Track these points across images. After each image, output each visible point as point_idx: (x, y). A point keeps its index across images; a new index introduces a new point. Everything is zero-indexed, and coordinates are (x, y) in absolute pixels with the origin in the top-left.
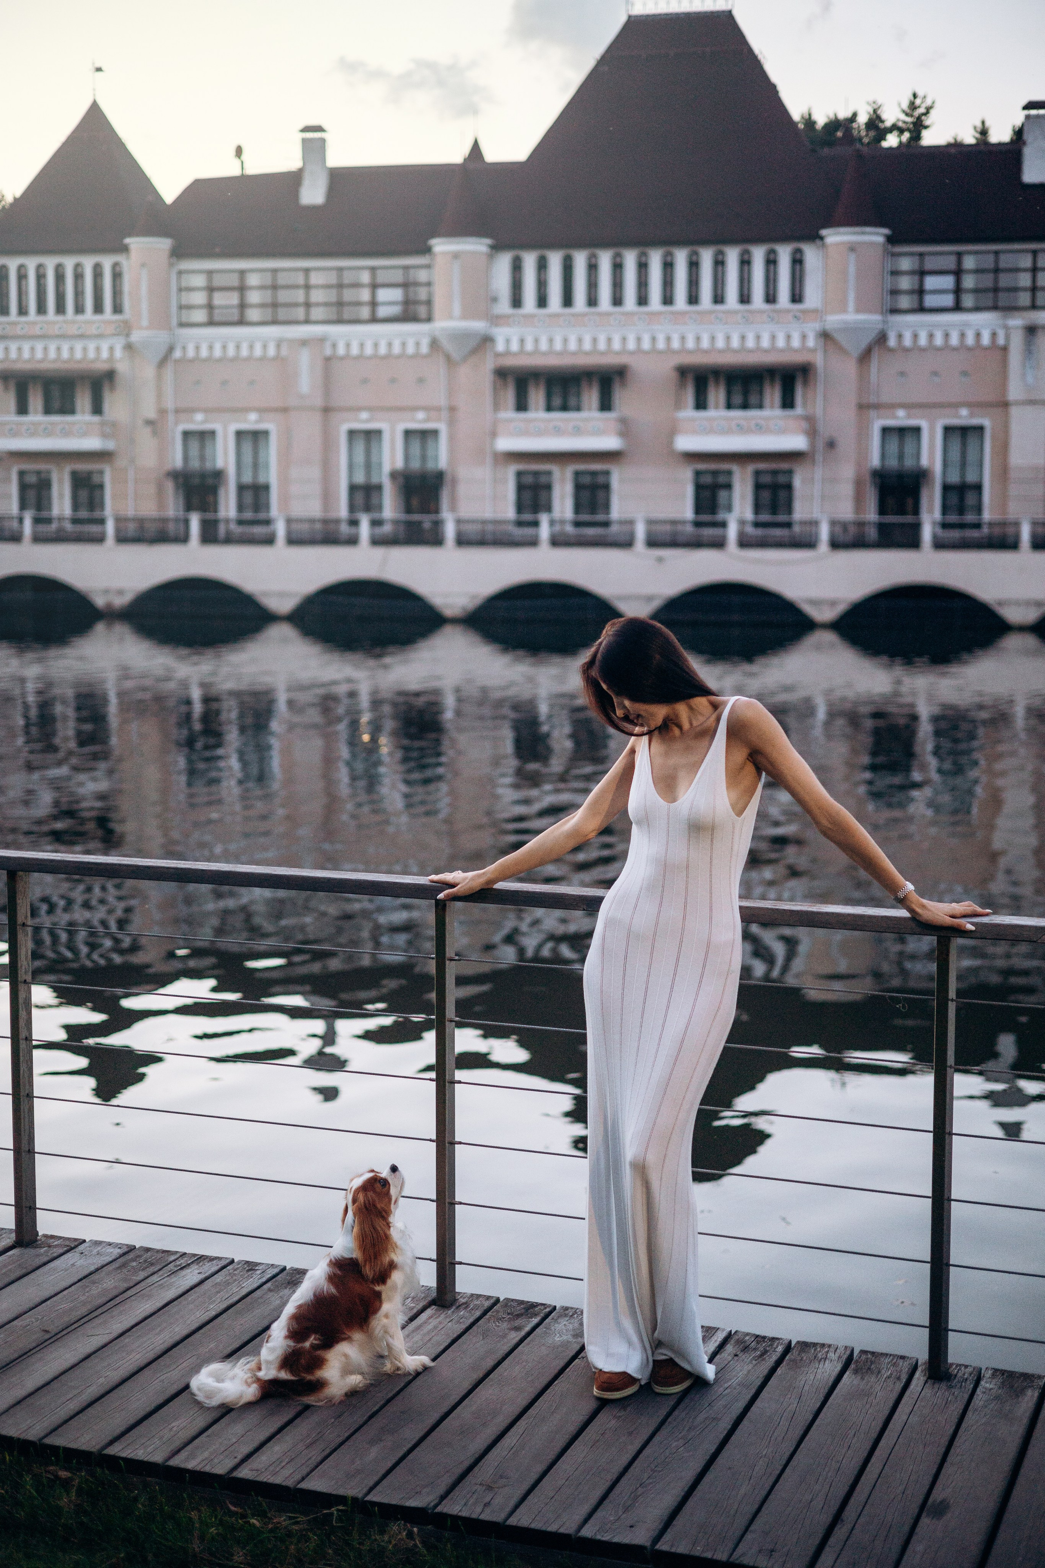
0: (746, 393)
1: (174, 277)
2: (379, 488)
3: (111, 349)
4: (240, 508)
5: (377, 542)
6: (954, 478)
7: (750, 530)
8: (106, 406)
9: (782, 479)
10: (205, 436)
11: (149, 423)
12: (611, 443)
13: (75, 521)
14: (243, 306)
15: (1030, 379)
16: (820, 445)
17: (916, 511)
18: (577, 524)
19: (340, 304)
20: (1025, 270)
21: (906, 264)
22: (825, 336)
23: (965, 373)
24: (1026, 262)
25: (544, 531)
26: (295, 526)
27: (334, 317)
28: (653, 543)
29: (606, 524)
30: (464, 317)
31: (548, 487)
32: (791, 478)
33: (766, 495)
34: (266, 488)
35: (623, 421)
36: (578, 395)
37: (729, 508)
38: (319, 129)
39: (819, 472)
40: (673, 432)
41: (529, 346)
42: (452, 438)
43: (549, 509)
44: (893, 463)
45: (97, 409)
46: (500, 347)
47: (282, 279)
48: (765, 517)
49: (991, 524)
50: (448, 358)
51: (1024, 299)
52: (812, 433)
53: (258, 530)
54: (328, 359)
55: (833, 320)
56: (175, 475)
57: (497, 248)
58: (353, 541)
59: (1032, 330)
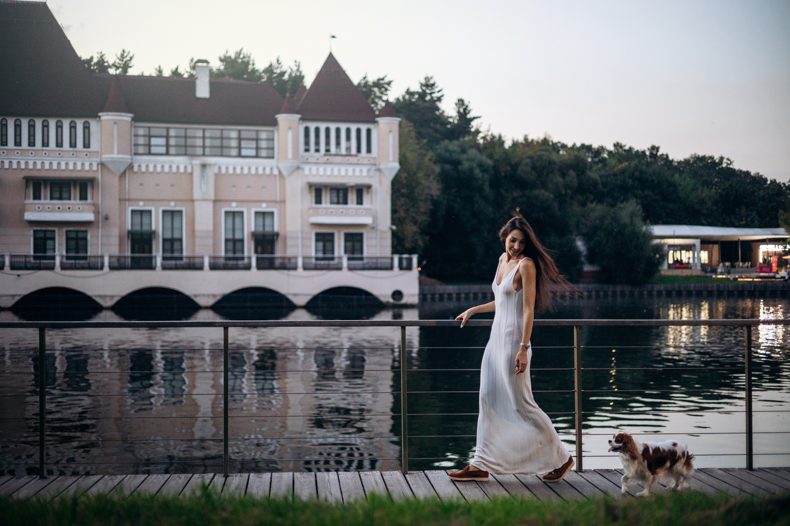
0: (61, 192)
6: (168, 235)
7: (65, 260)
9: (80, 235)
15: (204, 189)
16: (101, 217)
17: (150, 251)
20: (199, 137)
21: (141, 132)
22: (102, 164)
23: (172, 185)
24: (200, 134)
28: (14, 267)
32: (87, 234)
33: (73, 243)
37: (54, 249)
39: (100, 231)
40: (23, 211)
44: (138, 228)
48: (72, 254)
49: (187, 257)
51: (199, 151)
52: (97, 212)
55: (106, 157)
59: (204, 166)
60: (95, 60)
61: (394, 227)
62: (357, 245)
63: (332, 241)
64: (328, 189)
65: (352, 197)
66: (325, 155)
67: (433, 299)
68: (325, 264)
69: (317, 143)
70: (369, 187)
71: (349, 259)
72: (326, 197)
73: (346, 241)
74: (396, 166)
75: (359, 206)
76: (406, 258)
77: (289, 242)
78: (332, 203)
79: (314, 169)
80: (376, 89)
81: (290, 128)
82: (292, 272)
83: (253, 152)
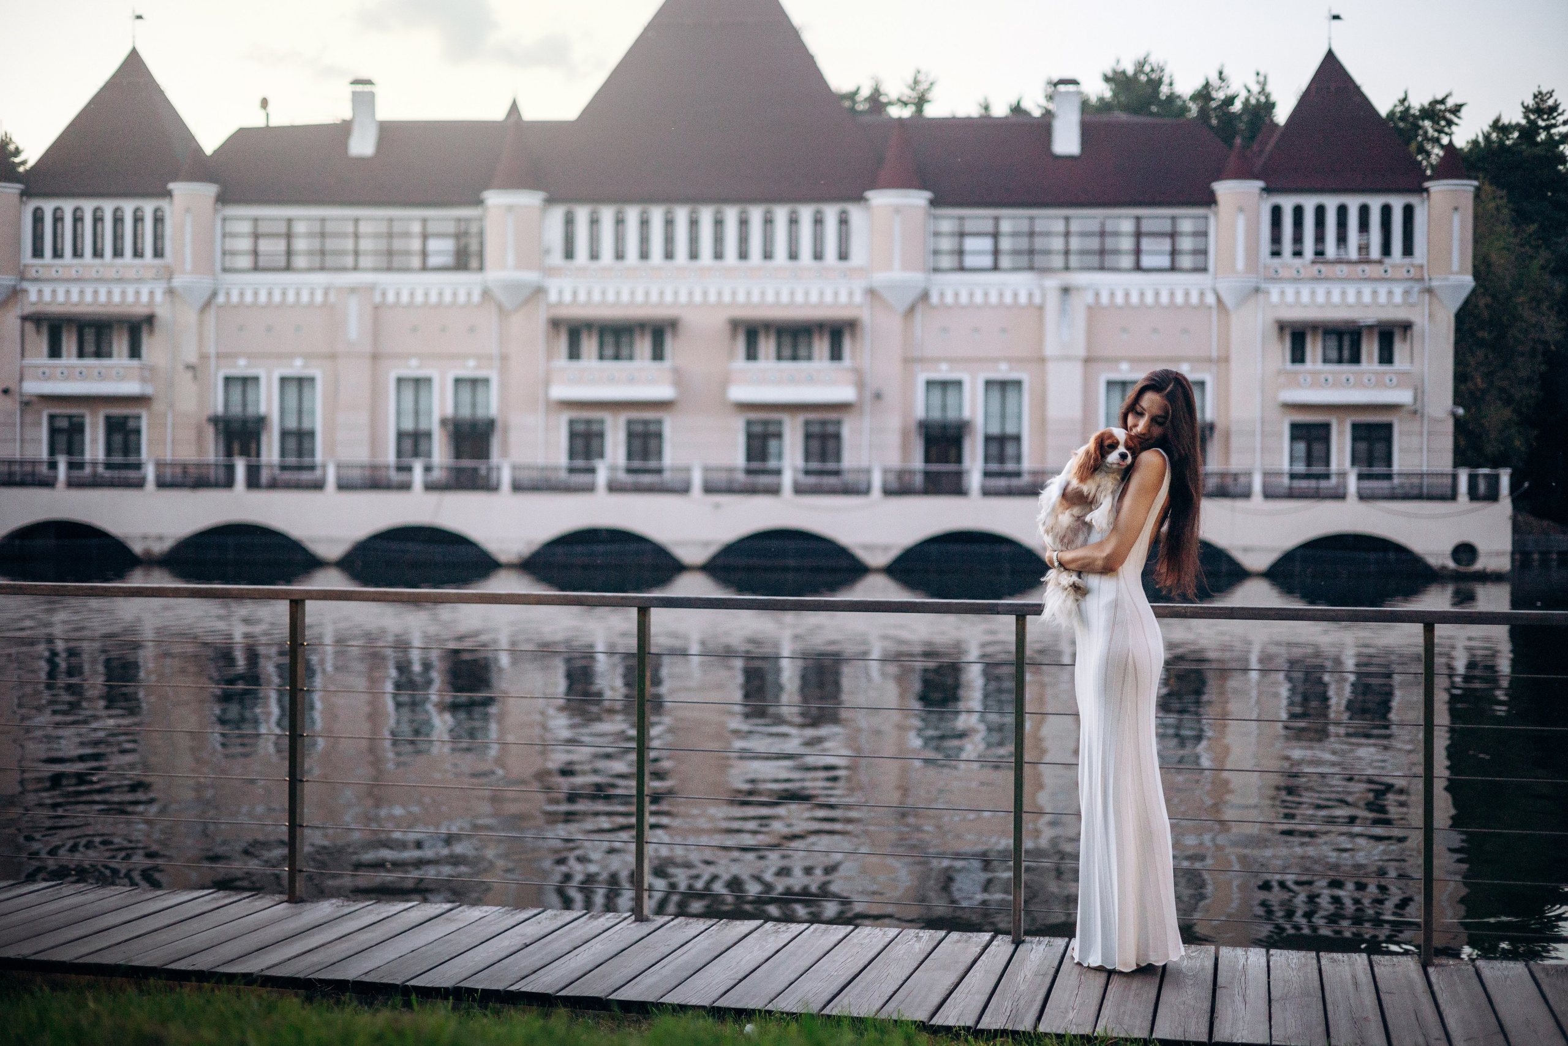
0: (795, 346)
1: (219, 223)
2: (428, 435)
3: (152, 293)
4: (283, 453)
5: (430, 487)
6: (995, 429)
7: (802, 477)
8: (145, 350)
9: (831, 429)
10: (247, 382)
11: (190, 367)
12: (664, 392)
13: (108, 466)
14: (289, 253)
15: (1065, 336)
16: (868, 395)
17: (959, 460)
18: (630, 471)
19: (390, 253)
20: (1057, 234)
21: (946, 226)
22: (872, 293)
23: (1004, 330)
24: (1059, 226)
25: (602, 477)
26: (343, 472)
27: (385, 265)
28: (709, 489)
29: (659, 471)
30: (519, 266)
31: (601, 435)
32: (839, 428)
33: (815, 444)
34: (311, 434)
35: (676, 371)
36: (631, 345)
37: (780, 456)
38: (369, 82)
39: (866, 422)
40: (725, 382)
41: (582, 297)
42: (504, 386)
43: (601, 455)
44: (936, 415)
45: (135, 352)
46: (553, 297)
47: (330, 227)
48: (815, 465)
49: (1031, 473)
50: (500, 308)
51: (1058, 261)
52: (860, 385)
53: (305, 476)
54: (376, 308)
55: (880, 278)
56: (215, 420)
57: (551, 201)
58: (406, 486)
59: (1066, 290)
60: (865, 92)
61: (1461, 411)
62: (1379, 447)
63: (1327, 440)
64: (1320, 331)
65: (1370, 348)
66: (1313, 262)
67: (1545, 562)
68: (1308, 488)
69: (1298, 239)
70: (1406, 327)
71: (1361, 477)
72: (1314, 349)
73: (1355, 439)
74: (1468, 281)
75: (1385, 368)
76: (1486, 475)
77: (1235, 442)
78: (1326, 360)
79: (1290, 291)
80: (1427, 124)
81: (1241, 209)
82: (1240, 504)
83: (1165, 261)
